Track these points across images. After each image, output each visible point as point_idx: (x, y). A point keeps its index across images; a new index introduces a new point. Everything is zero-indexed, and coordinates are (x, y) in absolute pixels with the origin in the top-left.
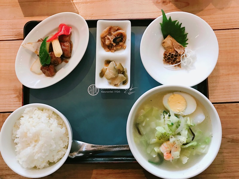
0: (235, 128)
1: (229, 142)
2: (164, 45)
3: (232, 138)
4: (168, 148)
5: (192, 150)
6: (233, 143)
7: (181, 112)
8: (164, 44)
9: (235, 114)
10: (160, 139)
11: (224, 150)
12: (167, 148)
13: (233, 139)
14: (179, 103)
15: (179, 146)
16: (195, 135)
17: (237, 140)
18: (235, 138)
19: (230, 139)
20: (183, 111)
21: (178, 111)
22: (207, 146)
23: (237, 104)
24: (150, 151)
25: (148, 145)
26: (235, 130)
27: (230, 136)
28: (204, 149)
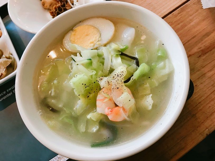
0: (194, 37)
1: (200, 56)
2: (47, 6)
3: (200, 50)
4: (106, 98)
5: (149, 80)
6: (207, 55)
7: (97, 43)
8: (45, 5)
9: (179, 24)
10: (88, 97)
11: (203, 69)
12: (103, 100)
13: (202, 51)
14: (87, 35)
15: (120, 82)
16: (138, 58)
17: (208, 48)
18: (203, 48)
19: (198, 52)
20: (99, 41)
21: (92, 45)
22: (167, 61)
23: (173, 14)
24: (84, 127)
25: (76, 119)
26: (195, 40)
27: (195, 50)
28: (164, 67)
